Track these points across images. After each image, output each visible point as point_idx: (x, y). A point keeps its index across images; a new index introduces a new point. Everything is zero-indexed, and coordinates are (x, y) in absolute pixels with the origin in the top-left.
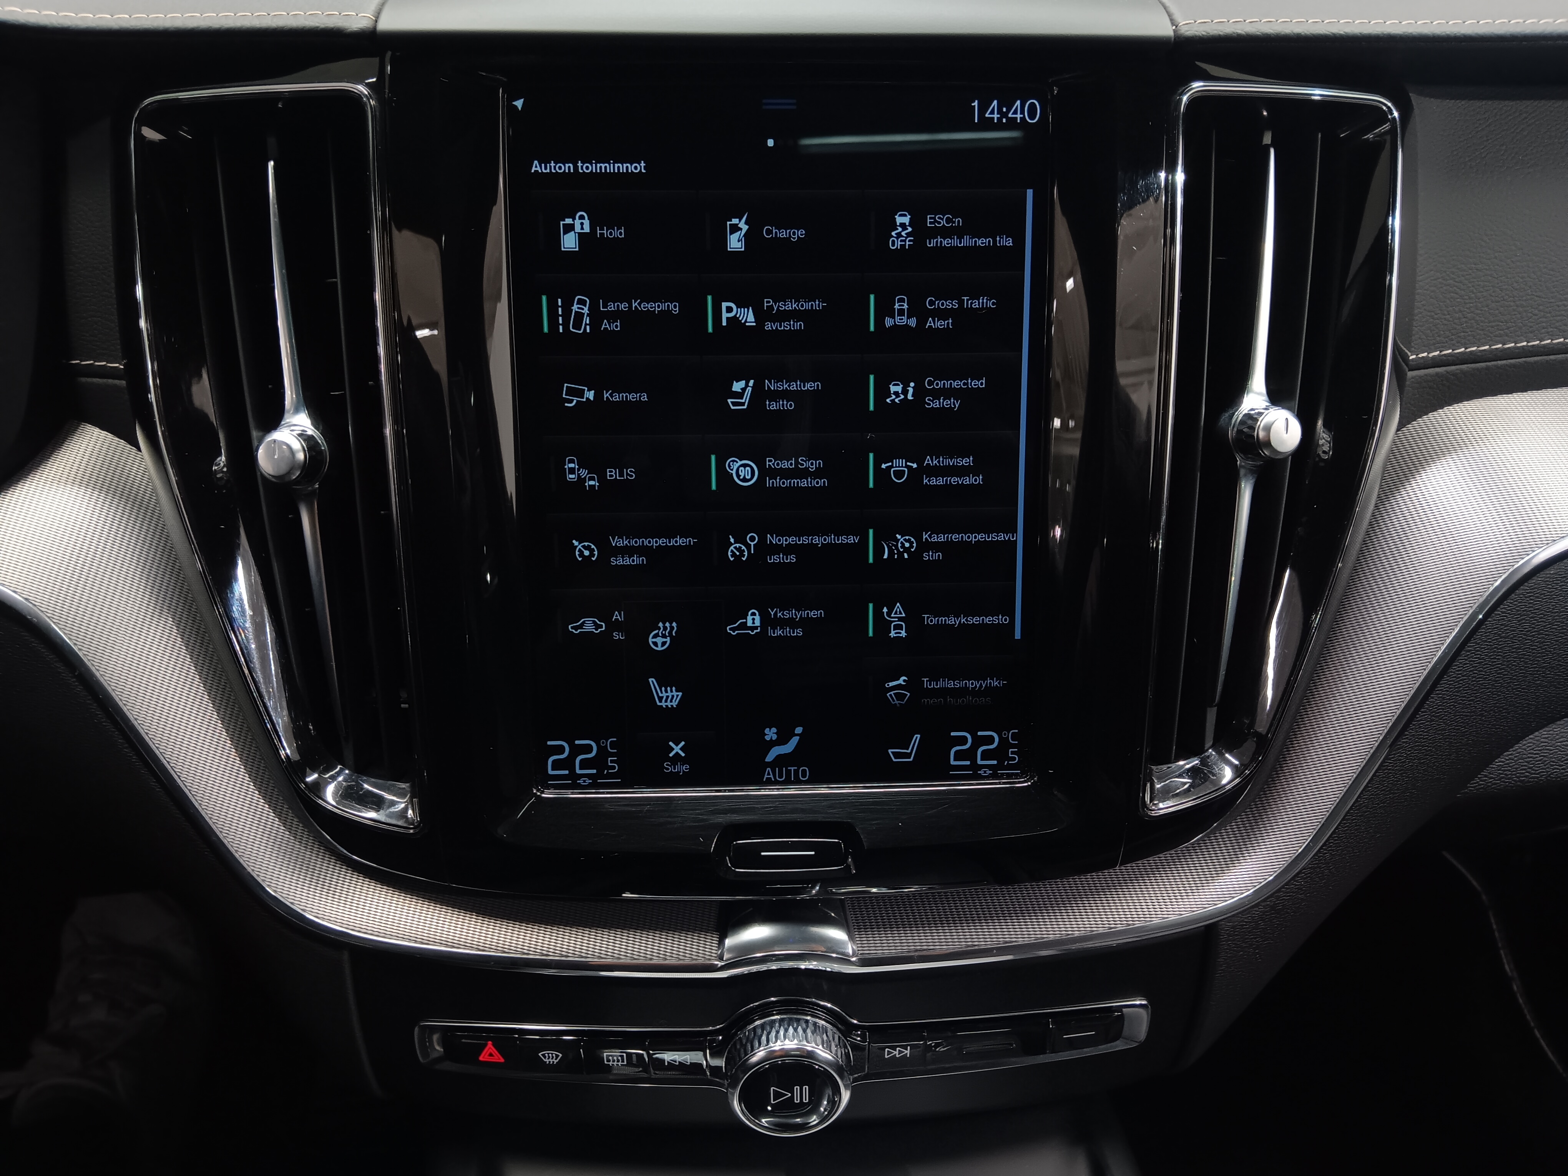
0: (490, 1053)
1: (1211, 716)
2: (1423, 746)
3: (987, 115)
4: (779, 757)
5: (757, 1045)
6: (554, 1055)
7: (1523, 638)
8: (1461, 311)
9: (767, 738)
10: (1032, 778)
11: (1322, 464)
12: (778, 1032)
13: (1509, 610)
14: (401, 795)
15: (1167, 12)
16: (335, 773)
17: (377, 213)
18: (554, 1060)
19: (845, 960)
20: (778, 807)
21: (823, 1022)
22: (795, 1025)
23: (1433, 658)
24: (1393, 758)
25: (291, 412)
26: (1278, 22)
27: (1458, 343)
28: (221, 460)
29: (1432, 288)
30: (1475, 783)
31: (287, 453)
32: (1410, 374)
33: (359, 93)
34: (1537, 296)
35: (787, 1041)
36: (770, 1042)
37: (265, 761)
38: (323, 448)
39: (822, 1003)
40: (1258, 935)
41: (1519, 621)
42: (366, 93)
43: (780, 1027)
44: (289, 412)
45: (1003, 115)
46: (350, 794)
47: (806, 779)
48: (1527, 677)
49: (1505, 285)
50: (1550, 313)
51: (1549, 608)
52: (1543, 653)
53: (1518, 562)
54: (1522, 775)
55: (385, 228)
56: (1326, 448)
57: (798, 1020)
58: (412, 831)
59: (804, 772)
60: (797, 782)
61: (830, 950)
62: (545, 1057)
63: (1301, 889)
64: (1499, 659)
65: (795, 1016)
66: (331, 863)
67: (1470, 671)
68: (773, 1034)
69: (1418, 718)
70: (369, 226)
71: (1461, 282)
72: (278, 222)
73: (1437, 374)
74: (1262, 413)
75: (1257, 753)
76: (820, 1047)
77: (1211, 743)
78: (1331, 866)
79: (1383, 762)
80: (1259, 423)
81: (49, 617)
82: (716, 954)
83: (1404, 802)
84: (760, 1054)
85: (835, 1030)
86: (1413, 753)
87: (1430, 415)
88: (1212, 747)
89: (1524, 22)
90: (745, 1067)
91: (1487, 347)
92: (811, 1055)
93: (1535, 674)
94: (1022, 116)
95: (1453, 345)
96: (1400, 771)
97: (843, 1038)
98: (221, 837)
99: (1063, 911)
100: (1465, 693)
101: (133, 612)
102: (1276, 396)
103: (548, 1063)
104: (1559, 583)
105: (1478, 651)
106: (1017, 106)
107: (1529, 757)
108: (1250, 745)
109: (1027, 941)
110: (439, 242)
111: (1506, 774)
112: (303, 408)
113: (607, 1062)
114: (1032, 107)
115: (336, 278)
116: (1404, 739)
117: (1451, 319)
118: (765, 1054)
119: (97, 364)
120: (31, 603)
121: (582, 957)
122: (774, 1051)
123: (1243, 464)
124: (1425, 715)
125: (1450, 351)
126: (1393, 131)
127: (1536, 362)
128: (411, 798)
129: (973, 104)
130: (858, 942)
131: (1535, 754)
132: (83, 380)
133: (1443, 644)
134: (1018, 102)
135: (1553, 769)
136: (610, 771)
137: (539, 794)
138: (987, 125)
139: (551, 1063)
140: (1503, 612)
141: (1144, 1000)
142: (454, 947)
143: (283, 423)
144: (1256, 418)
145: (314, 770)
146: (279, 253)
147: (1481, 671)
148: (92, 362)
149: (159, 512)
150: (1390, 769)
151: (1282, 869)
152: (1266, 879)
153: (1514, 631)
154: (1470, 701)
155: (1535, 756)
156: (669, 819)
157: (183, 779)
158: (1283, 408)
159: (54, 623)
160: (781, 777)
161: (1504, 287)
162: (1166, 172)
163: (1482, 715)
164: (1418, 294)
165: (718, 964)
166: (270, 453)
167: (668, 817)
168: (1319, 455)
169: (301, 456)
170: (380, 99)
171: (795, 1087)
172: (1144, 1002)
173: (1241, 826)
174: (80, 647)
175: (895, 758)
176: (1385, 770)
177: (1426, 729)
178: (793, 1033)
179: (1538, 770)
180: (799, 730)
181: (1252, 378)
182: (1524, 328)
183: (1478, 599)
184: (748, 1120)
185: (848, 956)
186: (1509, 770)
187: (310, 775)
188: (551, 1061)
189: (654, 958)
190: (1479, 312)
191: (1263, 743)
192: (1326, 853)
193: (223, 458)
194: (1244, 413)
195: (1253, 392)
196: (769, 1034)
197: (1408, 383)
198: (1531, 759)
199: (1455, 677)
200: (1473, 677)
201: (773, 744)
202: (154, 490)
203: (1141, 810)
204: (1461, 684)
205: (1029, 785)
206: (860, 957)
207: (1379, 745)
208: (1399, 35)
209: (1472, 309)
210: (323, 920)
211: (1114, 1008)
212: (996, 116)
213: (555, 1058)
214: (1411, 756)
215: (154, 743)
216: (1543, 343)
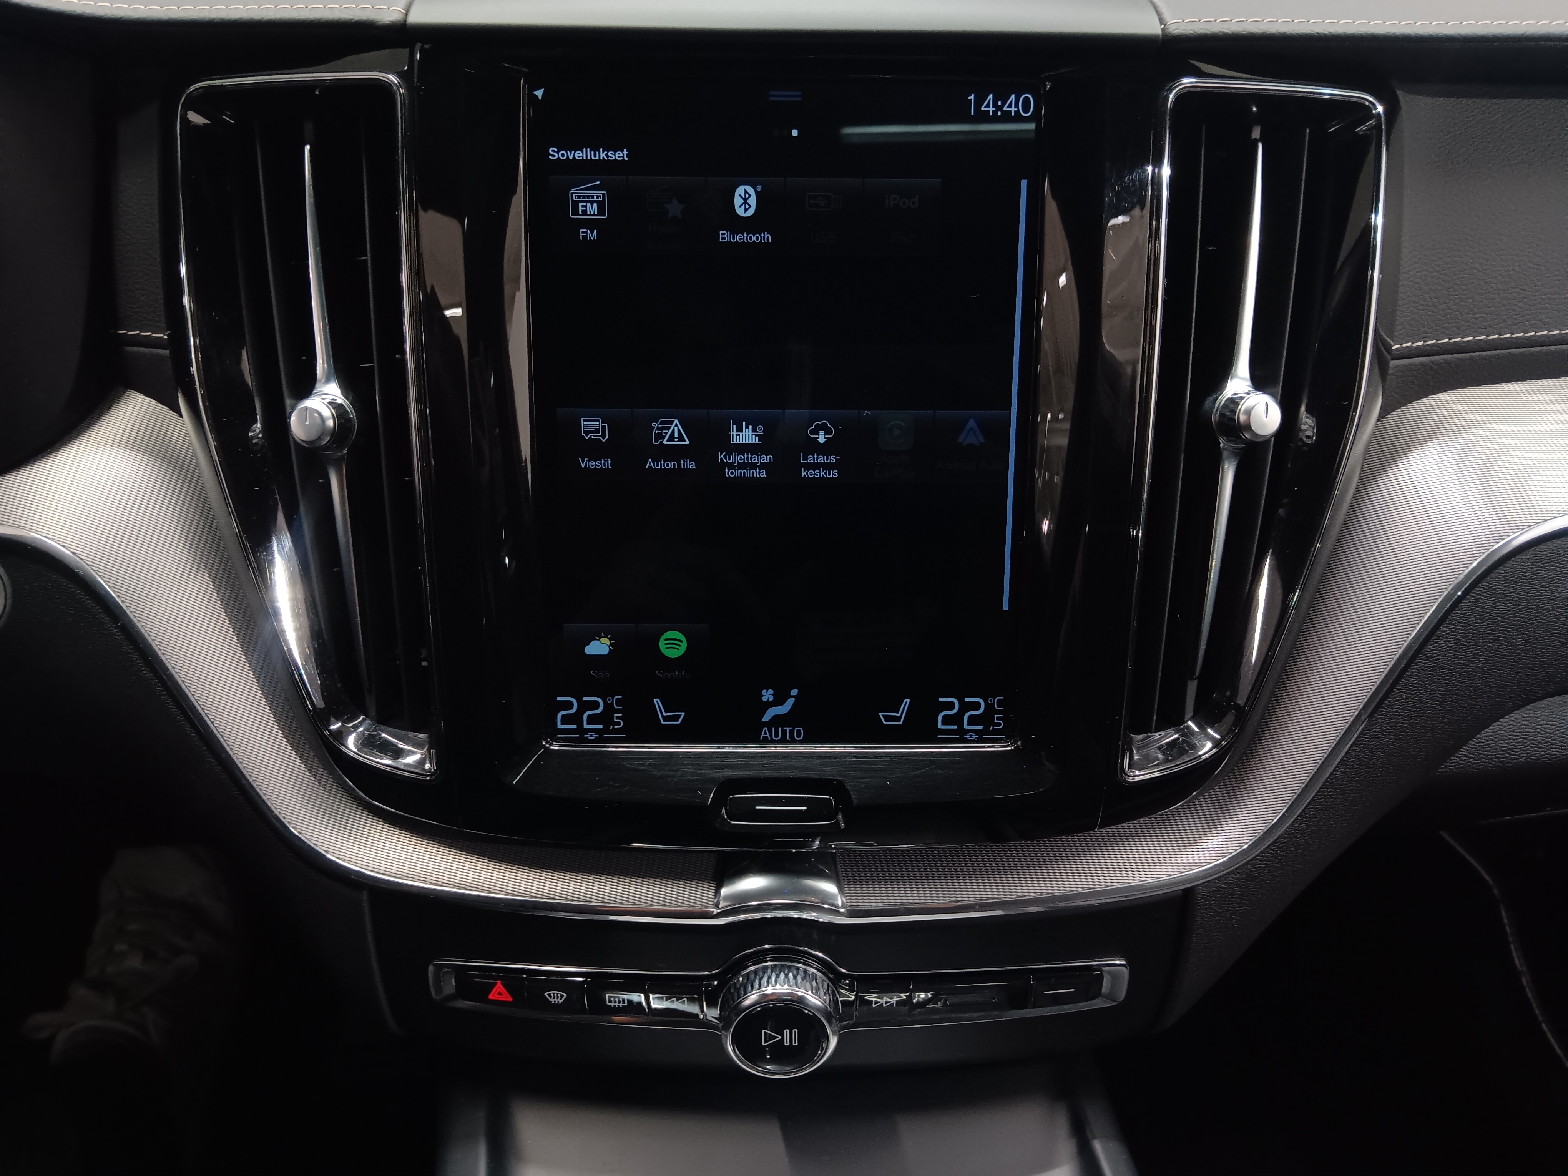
0: (499, 992)
1: (1192, 688)
2: (1398, 723)
3: (983, 108)
4: (775, 718)
5: (750, 989)
6: (559, 995)
7: (1499, 621)
8: (1445, 303)
9: (764, 699)
10: (1015, 742)
11: (1305, 448)
12: (769, 977)
13: (1485, 593)
14: (418, 745)
15: (1157, 12)
16: (358, 723)
17: (405, 195)
18: (559, 1000)
19: (835, 912)
20: (772, 764)
21: (814, 971)
22: (786, 971)
23: (1408, 637)
24: (1368, 733)
25: (323, 381)
26: (1265, 21)
27: (1442, 333)
28: (256, 427)
29: (1416, 280)
30: (1455, 763)
31: (318, 420)
32: (1393, 363)
33: (389, 82)
34: (1521, 289)
35: (778, 986)
36: (762, 987)
37: (293, 711)
38: (352, 416)
39: (814, 953)
40: (1234, 901)
41: (1494, 604)
42: (396, 82)
43: (772, 973)
44: (321, 380)
45: (1000, 108)
46: (369, 743)
47: (801, 738)
48: (1503, 658)
49: (1489, 278)
50: (1534, 305)
51: (1525, 592)
52: (1518, 635)
53: (1493, 546)
54: (1502, 756)
55: (412, 209)
56: (1309, 433)
57: (789, 967)
58: (428, 778)
59: (799, 732)
60: (793, 741)
61: (821, 902)
62: (551, 997)
63: (1277, 858)
64: (1474, 640)
65: (787, 963)
66: (353, 808)
67: (1445, 651)
68: (765, 979)
69: (1393, 695)
70: (397, 207)
71: (1445, 275)
72: (313, 204)
73: (1421, 364)
74: (1244, 398)
75: (1235, 724)
76: (810, 992)
77: (1191, 714)
78: (1306, 837)
79: (1359, 737)
80: (1239, 407)
81: (94, 571)
82: (712, 901)
83: (1380, 776)
84: (752, 998)
85: (825, 978)
86: (1388, 729)
87: (1415, 403)
88: (1193, 719)
89: (1507, 23)
90: (738, 1010)
91: (1471, 338)
92: (801, 1000)
93: (1510, 656)
94: (1016, 109)
95: (1438, 335)
96: (1376, 746)
97: (832, 986)
98: (251, 780)
99: (1044, 871)
100: (1441, 672)
101: (173, 567)
102: (1259, 382)
103: (553, 1002)
104: (1534, 568)
105: (1453, 631)
106: (1012, 101)
107: (1509, 739)
108: (1230, 718)
109: (1008, 898)
110: (463, 224)
111: (1485, 755)
112: (333, 379)
113: (609, 1002)
114: (1026, 101)
115: (367, 256)
116: (1380, 715)
117: (1436, 310)
118: (757, 998)
119: (142, 334)
120: (78, 557)
121: (587, 901)
122: (766, 995)
123: (1226, 446)
124: (1400, 692)
125: (1434, 341)
126: (1378, 126)
127: (1521, 354)
128: (429, 750)
129: (969, 98)
130: (847, 895)
131: (1515, 736)
132: (130, 349)
133: (1418, 623)
134: (1013, 96)
135: (1533, 751)
136: (615, 727)
137: (548, 746)
138: (983, 117)
139: (556, 1003)
140: (1478, 595)
141: (1122, 960)
142: (465, 889)
143: (315, 392)
144: (1237, 402)
145: (337, 719)
146: (313, 232)
147: (1456, 651)
148: (138, 332)
149: (198, 474)
150: (1365, 744)
151: (1257, 838)
152: (1242, 847)
153: (1489, 613)
154: (1445, 680)
155: (1514, 738)
156: (670, 773)
157: (216, 725)
158: (1264, 393)
159: (100, 576)
160: (777, 736)
161: (1488, 280)
162: (1153, 166)
163: (1457, 694)
164: (1403, 285)
165: (713, 912)
166: (302, 419)
167: (668, 771)
168: (1301, 439)
169: (330, 423)
170: (410, 88)
171: (785, 1031)
172: (1123, 962)
173: (1220, 795)
174: (123, 599)
175: (886, 721)
176: (1360, 744)
177: (1401, 706)
178: (784, 979)
179: (1517, 752)
180: (794, 692)
181: (1236, 363)
182: (1509, 321)
183: (1453, 581)
184: (740, 1060)
185: (838, 907)
186: (1489, 751)
187: (334, 724)
188: (557, 1000)
189: (654, 903)
190: (1463, 303)
191: (1242, 716)
192: (1302, 824)
193: (259, 425)
194: (1227, 397)
195: (1237, 377)
196: (761, 979)
197: (1390, 372)
198: (1512, 741)
199: (1430, 656)
200: (1449, 657)
201: (769, 704)
202: (194, 454)
203: (1119, 776)
204: (1437, 663)
205: (1012, 750)
206: (850, 908)
207: (1354, 720)
208: (1382, 34)
209: (1458, 301)
210: (344, 861)
211: (1095, 967)
212: (991, 109)
213: (560, 998)
214: (1386, 732)
215: (190, 691)
216: (1527, 335)
